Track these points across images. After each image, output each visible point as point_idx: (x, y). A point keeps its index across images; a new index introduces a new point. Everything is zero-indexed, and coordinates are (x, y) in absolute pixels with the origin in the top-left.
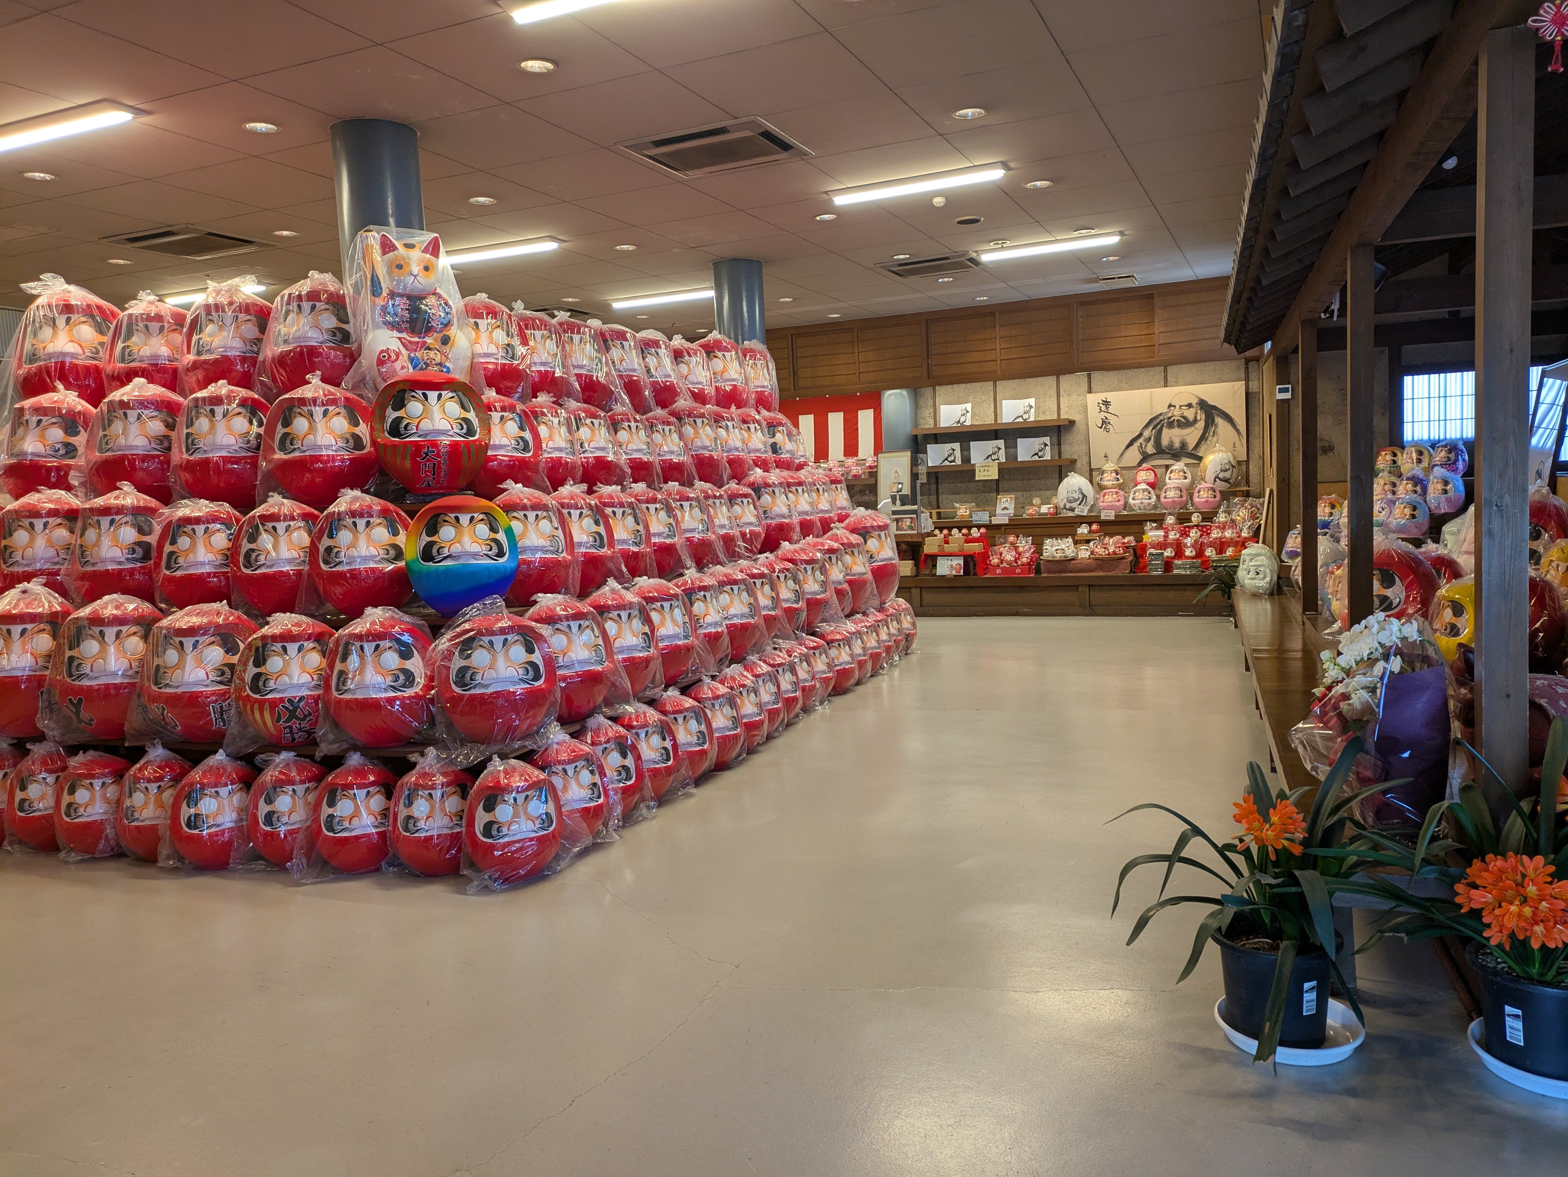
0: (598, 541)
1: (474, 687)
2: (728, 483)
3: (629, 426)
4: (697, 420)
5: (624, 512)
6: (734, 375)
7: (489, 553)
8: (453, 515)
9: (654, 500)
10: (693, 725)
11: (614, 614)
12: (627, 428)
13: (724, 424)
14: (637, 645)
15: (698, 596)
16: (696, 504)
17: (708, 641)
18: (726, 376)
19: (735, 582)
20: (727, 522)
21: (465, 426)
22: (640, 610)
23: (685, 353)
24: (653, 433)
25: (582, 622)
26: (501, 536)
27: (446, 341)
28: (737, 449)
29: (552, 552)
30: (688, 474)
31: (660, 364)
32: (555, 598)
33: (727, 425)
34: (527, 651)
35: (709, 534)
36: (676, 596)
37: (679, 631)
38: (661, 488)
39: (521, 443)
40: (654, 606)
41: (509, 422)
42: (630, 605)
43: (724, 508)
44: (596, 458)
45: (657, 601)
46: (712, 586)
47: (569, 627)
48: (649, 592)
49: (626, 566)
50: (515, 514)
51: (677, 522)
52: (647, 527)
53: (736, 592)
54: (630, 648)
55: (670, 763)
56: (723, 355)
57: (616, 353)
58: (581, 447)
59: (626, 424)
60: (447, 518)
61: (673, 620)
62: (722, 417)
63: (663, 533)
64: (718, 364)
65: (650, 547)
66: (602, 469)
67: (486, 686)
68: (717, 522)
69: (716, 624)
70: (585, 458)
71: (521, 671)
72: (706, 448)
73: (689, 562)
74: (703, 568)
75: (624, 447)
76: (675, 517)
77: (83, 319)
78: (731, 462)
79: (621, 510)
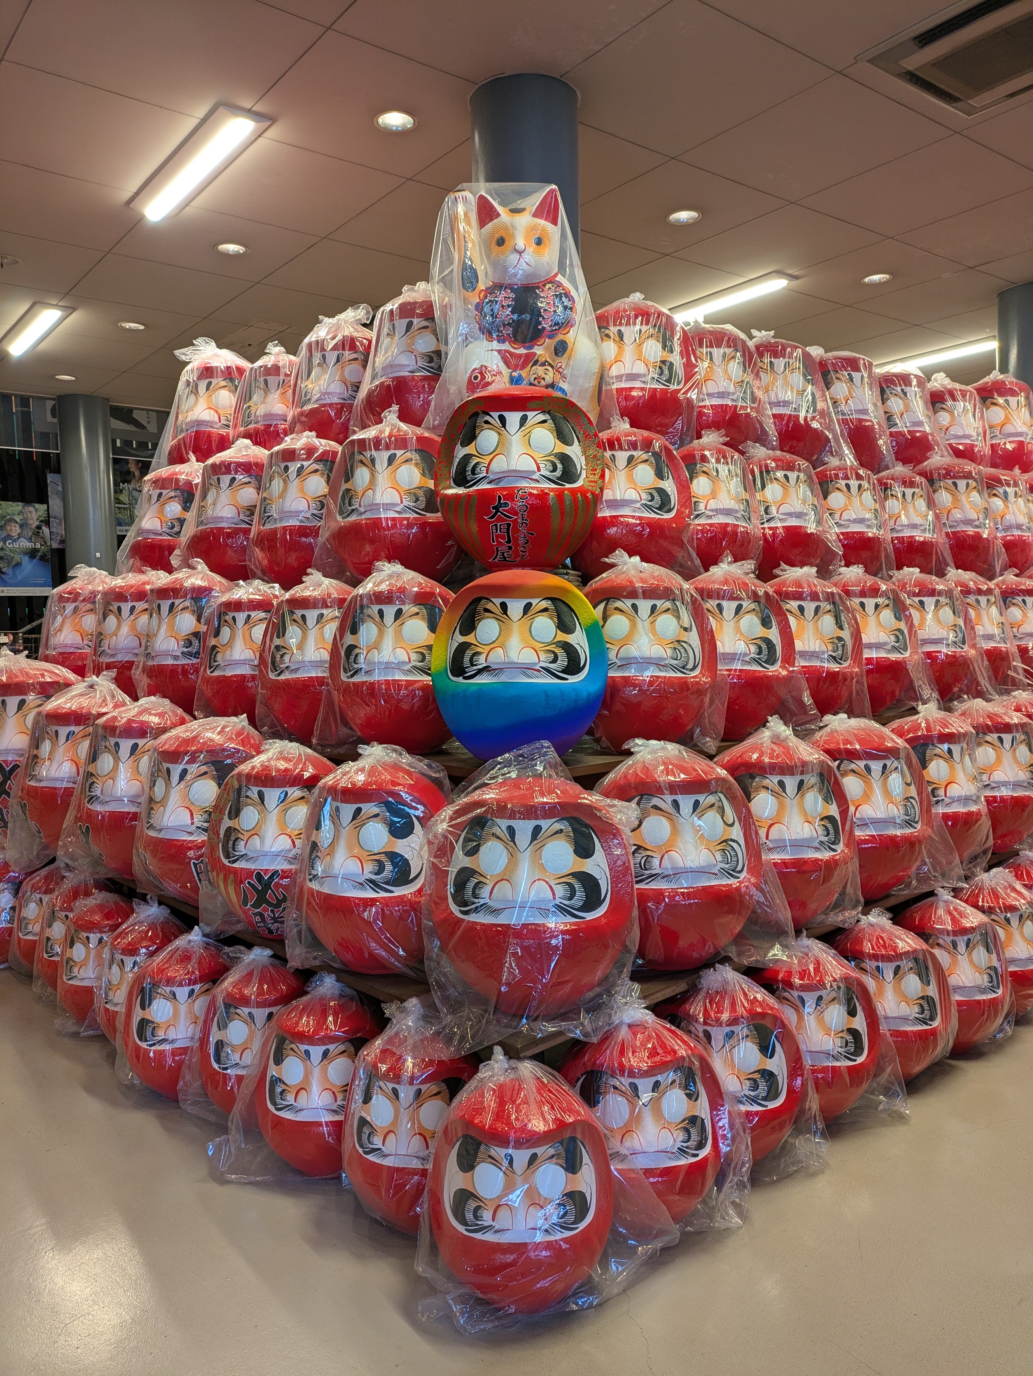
0: (765, 652)
1: (476, 910)
2: (1001, 575)
3: (848, 486)
4: (958, 481)
5: (817, 609)
6: (1021, 428)
7: (552, 666)
8: (498, 601)
9: (874, 592)
10: (912, 983)
11: (773, 780)
12: (845, 489)
13: (1001, 490)
14: (811, 839)
15: (937, 751)
16: (947, 601)
17: (951, 829)
18: (1009, 429)
19: (1007, 728)
20: (996, 631)
21: (560, 466)
22: (821, 775)
23: (947, 396)
24: (886, 498)
25: (701, 798)
26: (578, 639)
27: (561, 349)
28: (1019, 527)
29: (674, 668)
30: (938, 558)
31: (907, 408)
32: (663, 748)
33: (1005, 492)
34: (576, 852)
35: (966, 648)
36: (894, 752)
37: (896, 812)
38: (891, 577)
39: (657, 498)
40: (853, 766)
41: (641, 466)
42: (804, 767)
43: (994, 610)
44: (786, 528)
45: (860, 759)
46: (965, 735)
47: (676, 804)
48: (847, 742)
49: (813, 695)
50: (619, 604)
51: (911, 627)
52: (857, 635)
53: (1007, 744)
54: (797, 844)
55: (860, 1060)
56: (1006, 401)
57: (840, 389)
58: (767, 513)
59: (843, 483)
60: (490, 606)
61: (887, 793)
62: (999, 481)
63: (885, 644)
64: (996, 414)
65: (860, 665)
66: (795, 545)
67: (495, 912)
68: (980, 630)
69: (966, 800)
70: (770, 528)
71: (560, 891)
72: (969, 522)
73: (927, 691)
74: (951, 700)
75: (837, 516)
76: (909, 619)
77: (224, 383)
78: (1009, 546)
79: (813, 605)
